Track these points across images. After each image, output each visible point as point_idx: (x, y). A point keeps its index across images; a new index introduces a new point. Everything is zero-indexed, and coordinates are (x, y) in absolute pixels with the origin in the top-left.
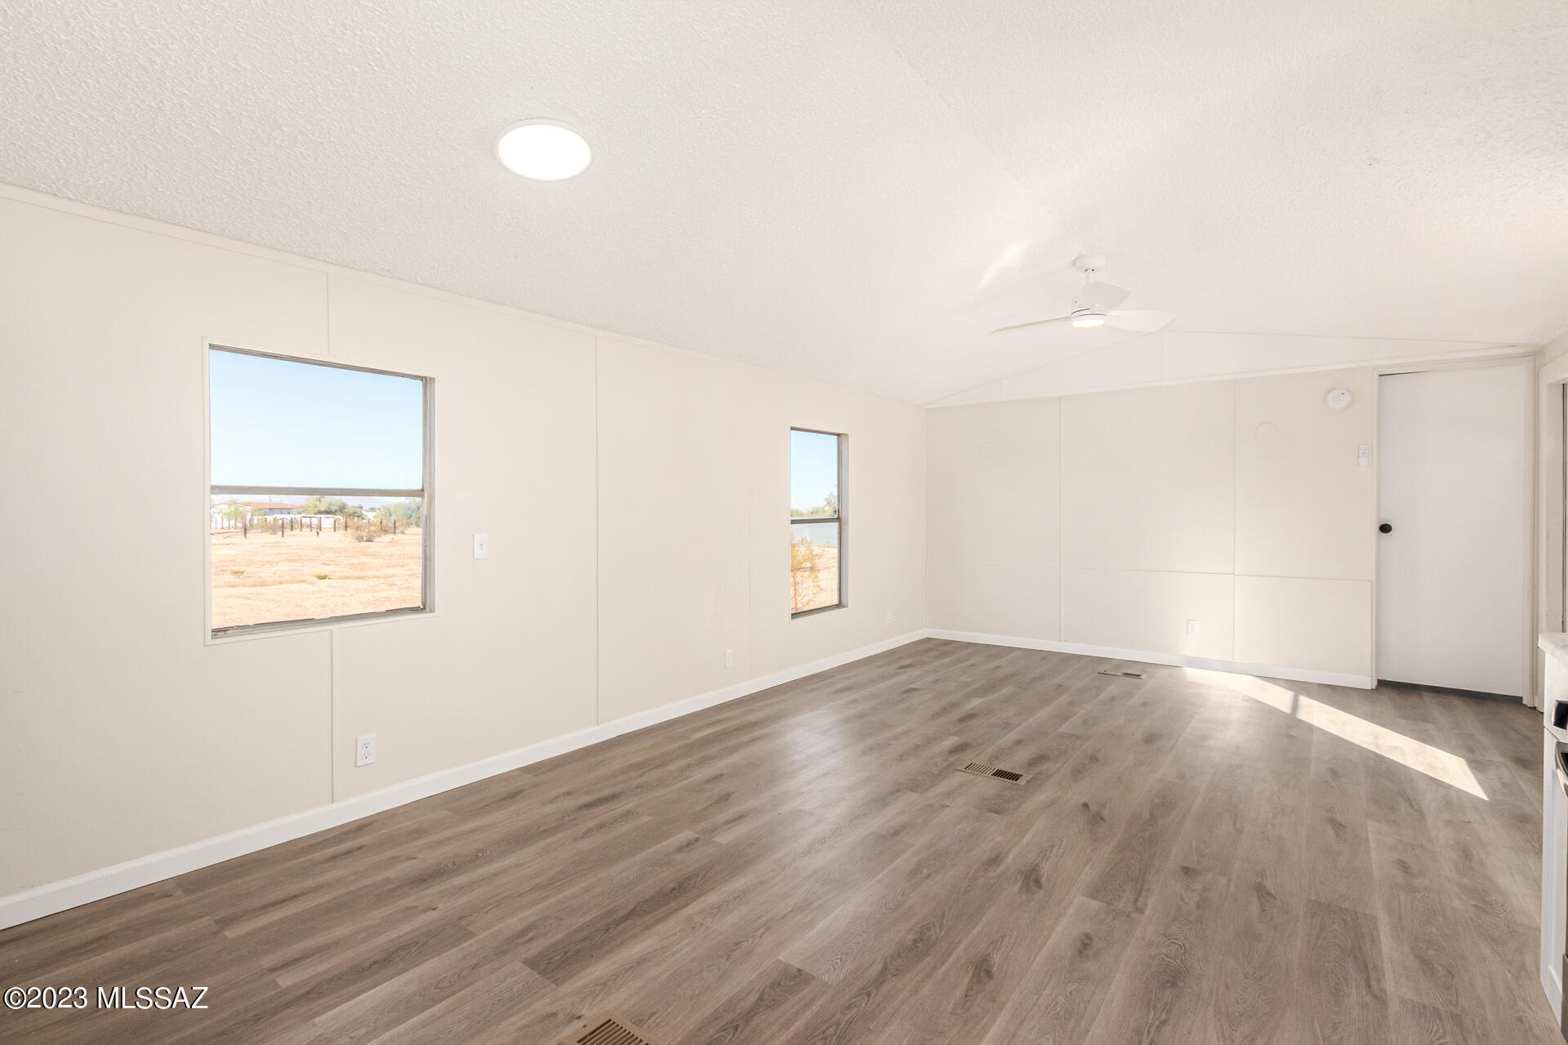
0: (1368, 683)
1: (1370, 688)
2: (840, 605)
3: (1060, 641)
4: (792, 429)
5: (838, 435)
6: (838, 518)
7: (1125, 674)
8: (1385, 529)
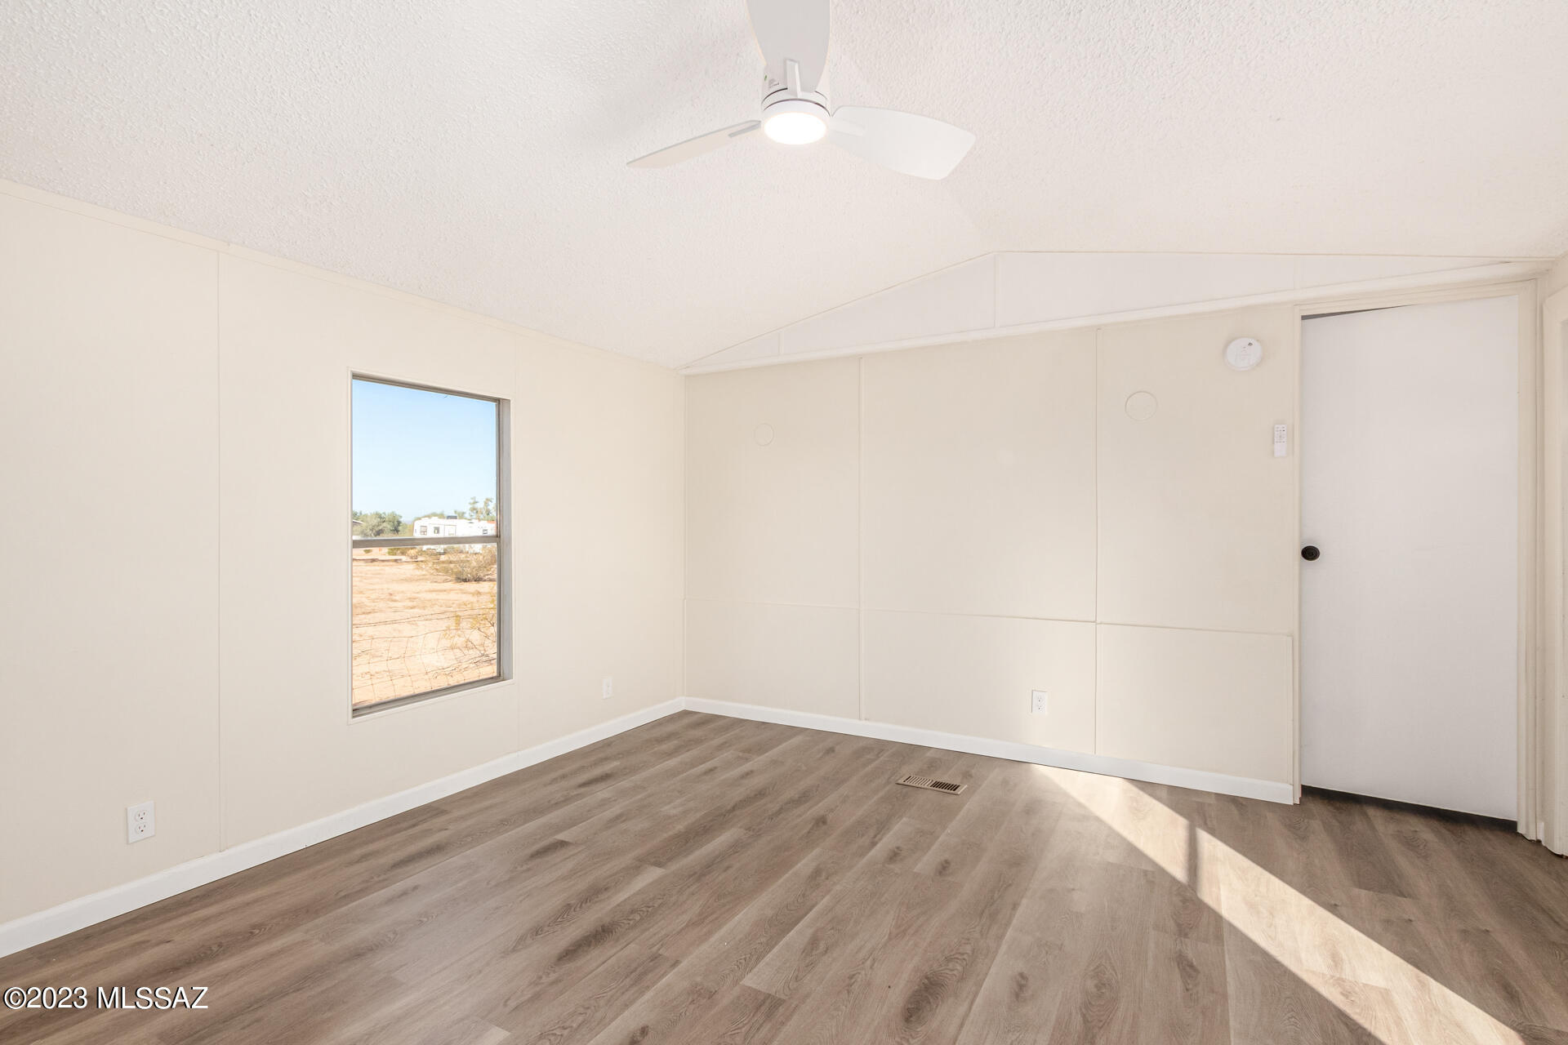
0: (1287, 794)
1: (1292, 804)
2: (499, 678)
3: (860, 719)
4: (356, 376)
5: (498, 401)
6: (497, 537)
7: (937, 785)
8: (1310, 553)
